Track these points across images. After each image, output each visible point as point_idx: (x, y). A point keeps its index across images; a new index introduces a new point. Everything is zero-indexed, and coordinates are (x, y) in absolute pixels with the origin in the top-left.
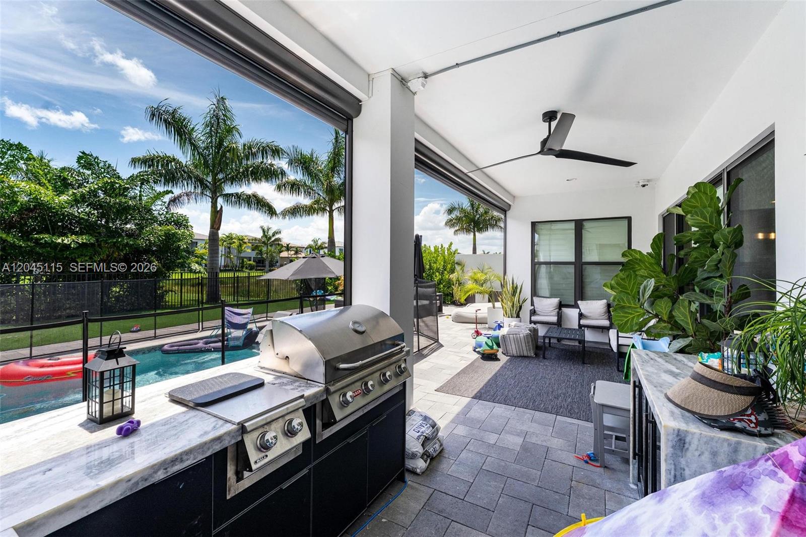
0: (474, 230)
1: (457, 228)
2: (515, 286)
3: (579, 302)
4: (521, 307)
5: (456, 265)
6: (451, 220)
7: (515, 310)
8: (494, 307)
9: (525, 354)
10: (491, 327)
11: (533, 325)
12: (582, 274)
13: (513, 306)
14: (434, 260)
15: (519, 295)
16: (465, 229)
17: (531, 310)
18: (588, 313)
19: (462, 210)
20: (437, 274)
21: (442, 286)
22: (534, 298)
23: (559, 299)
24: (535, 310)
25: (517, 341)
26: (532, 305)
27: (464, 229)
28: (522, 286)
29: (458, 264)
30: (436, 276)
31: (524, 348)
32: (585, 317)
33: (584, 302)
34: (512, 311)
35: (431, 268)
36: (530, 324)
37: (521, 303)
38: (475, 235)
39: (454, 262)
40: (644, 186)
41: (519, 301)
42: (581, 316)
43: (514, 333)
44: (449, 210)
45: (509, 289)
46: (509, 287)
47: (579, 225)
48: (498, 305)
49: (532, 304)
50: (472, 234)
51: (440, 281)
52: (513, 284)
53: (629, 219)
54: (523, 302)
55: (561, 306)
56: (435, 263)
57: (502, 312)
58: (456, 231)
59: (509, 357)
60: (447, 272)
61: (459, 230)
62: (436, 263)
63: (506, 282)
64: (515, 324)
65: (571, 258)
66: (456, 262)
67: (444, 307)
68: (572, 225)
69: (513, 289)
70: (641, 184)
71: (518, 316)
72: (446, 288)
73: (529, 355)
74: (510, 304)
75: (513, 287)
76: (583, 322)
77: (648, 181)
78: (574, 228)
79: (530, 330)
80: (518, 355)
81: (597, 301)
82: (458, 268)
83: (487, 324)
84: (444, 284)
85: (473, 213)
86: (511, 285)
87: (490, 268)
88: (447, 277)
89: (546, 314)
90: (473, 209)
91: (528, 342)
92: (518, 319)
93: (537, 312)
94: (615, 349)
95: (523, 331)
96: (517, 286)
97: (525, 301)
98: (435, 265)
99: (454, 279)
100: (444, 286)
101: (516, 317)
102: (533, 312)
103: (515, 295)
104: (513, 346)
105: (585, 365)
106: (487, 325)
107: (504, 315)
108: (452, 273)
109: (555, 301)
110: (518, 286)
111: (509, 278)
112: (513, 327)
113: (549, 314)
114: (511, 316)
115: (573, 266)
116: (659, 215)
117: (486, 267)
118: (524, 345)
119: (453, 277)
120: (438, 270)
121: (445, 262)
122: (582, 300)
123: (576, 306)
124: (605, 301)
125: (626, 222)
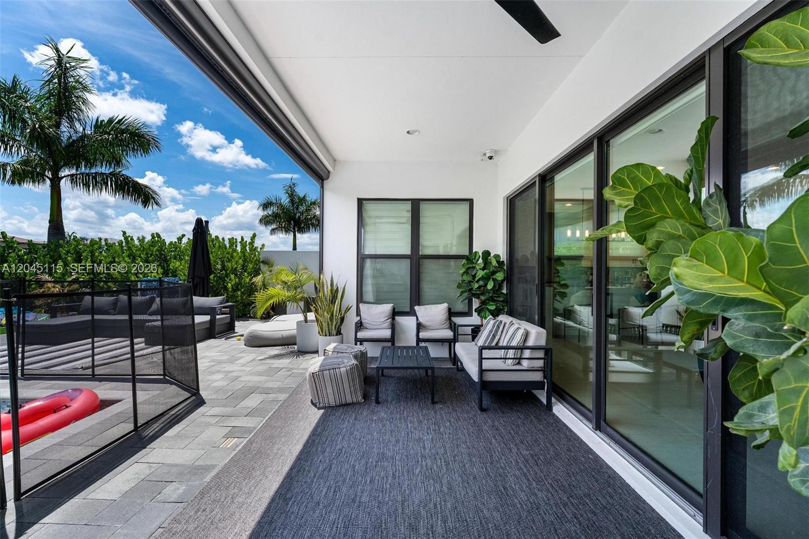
0: (294, 229)
1: (274, 226)
2: (335, 288)
3: (416, 308)
4: (342, 319)
5: (261, 264)
6: (267, 217)
7: (334, 324)
8: (306, 321)
9: (349, 400)
10: (301, 350)
11: (359, 348)
12: (419, 271)
13: (331, 319)
14: (228, 258)
15: (341, 301)
16: (284, 227)
17: (356, 323)
18: (428, 321)
19: (281, 206)
20: (232, 276)
21: (239, 293)
22: (361, 305)
23: (392, 305)
24: (361, 322)
25: (336, 381)
26: (357, 315)
27: (282, 227)
28: (344, 288)
29: (264, 262)
30: (230, 279)
31: (347, 390)
32: (423, 327)
33: (422, 308)
34: (330, 326)
35: (224, 268)
36: (356, 344)
37: (343, 313)
38: (295, 236)
39: (259, 261)
40: (491, 158)
41: (340, 310)
42: (420, 327)
43: (331, 367)
44: (264, 205)
45: (326, 293)
46: (327, 290)
47: (416, 205)
48: (311, 316)
49: (358, 313)
50: (292, 234)
51: (237, 287)
52: (332, 285)
53: (471, 202)
54: (346, 312)
55: (395, 313)
56: (229, 261)
57: (316, 328)
58: (273, 230)
59: (322, 411)
60: (248, 274)
61: (277, 228)
62: (231, 260)
63: (323, 282)
64: (335, 348)
65: (406, 250)
66: (261, 260)
67: (237, 323)
68: (408, 206)
69: (332, 293)
70: (488, 155)
71: (339, 333)
72: (246, 295)
73: (355, 400)
74: (327, 316)
75: (332, 290)
76: (422, 335)
77: (496, 152)
78: (410, 209)
79: (356, 357)
80: (338, 403)
81: (437, 305)
82: (264, 268)
83: (295, 344)
84: (242, 290)
85: (293, 210)
86: (329, 288)
87: (306, 269)
88: (248, 280)
89: (376, 327)
90: (293, 206)
91: (353, 380)
92: (339, 337)
93: (365, 325)
94: (475, 378)
95: (346, 361)
96: (337, 288)
97: (348, 309)
98: (229, 264)
99: (260, 284)
100: (242, 293)
101: (337, 335)
102: (360, 326)
103: (335, 302)
104: (330, 390)
105: (436, 405)
106: (296, 347)
107: (319, 333)
108: (255, 276)
109: (387, 308)
110: (339, 289)
111: (326, 278)
112: (330, 353)
113: (379, 327)
114: (329, 333)
115: (409, 261)
116: (504, 197)
117: (301, 267)
118: (346, 386)
119: (258, 279)
120: (234, 271)
121: (245, 261)
122: (419, 305)
123: (412, 313)
124: (446, 305)
125: (466, 206)
